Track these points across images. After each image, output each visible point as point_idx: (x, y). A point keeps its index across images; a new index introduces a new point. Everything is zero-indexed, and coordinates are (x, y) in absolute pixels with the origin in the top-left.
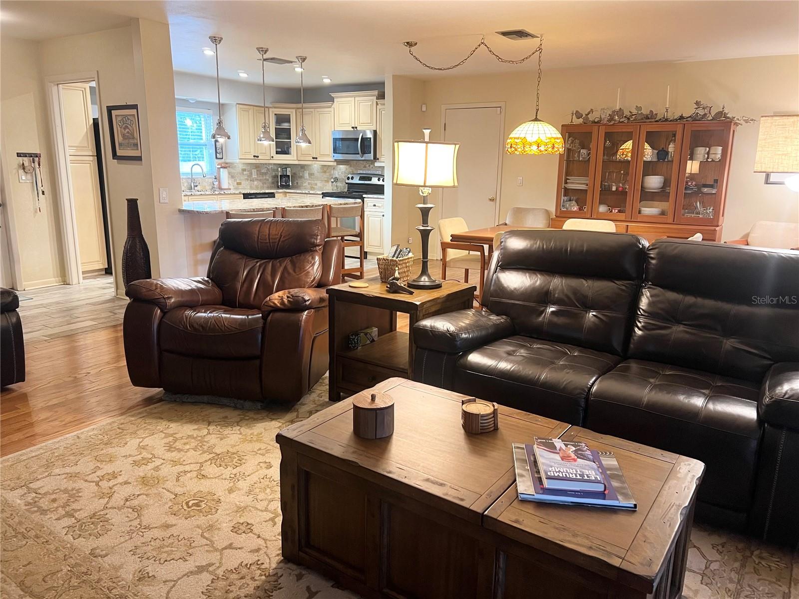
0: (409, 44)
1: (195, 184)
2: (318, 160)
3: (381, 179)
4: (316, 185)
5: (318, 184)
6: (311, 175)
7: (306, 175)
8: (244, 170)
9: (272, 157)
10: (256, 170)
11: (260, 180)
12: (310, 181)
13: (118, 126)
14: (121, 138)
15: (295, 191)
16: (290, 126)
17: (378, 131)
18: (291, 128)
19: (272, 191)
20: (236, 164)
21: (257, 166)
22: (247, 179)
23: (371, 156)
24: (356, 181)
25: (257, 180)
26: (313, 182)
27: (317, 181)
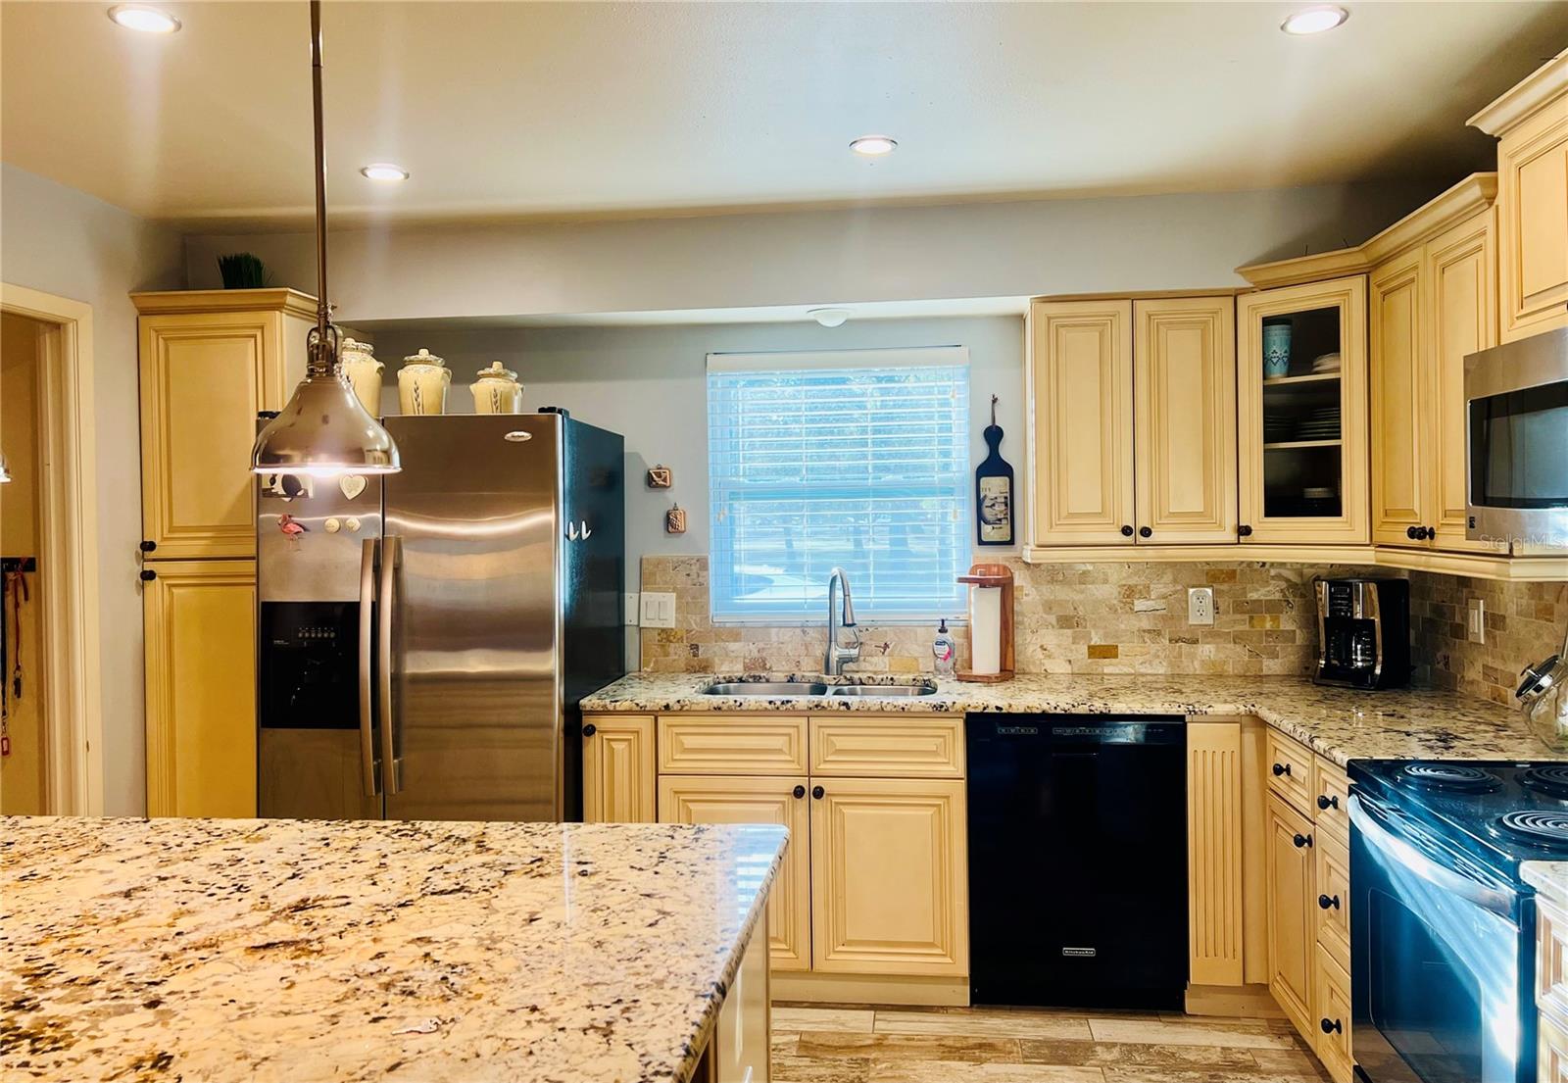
1: (844, 651)
2: (1435, 543)
6: (1492, 623)
7: (1477, 624)
8: (1134, 592)
9: (1244, 531)
10: (1208, 592)
11: (1237, 638)
12: (1489, 662)
16: (1338, 370)
18: (1343, 376)
20: (1087, 567)
21: (1223, 574)
22: (1156, 632)
25: (1212, 634)
26: (1501, 665)
27: (1516, 660)
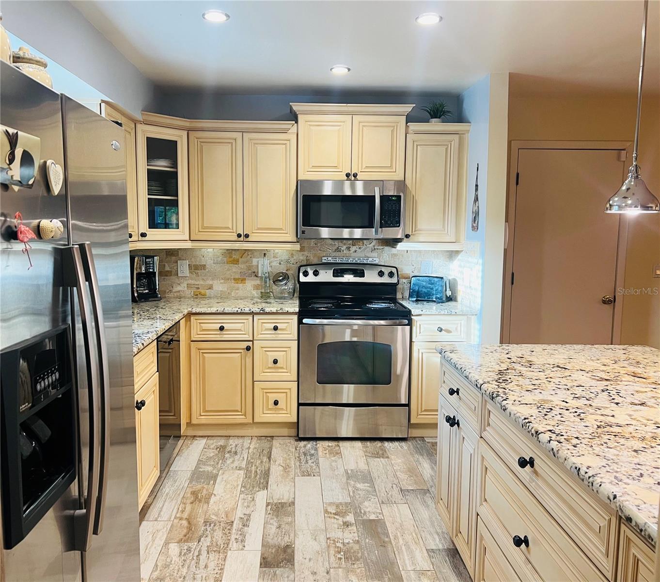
2: (250, 239)
4: (210, 287)
5: (215, 287)
6: (196, 268)
7: (184, 268)
9: (143, 235)
12: (193, 282)
16: (176, 168)
17: (408, 182)
23: (398, 231)
24: (326, 276)
26: (201, 282)
27: (213, 280)
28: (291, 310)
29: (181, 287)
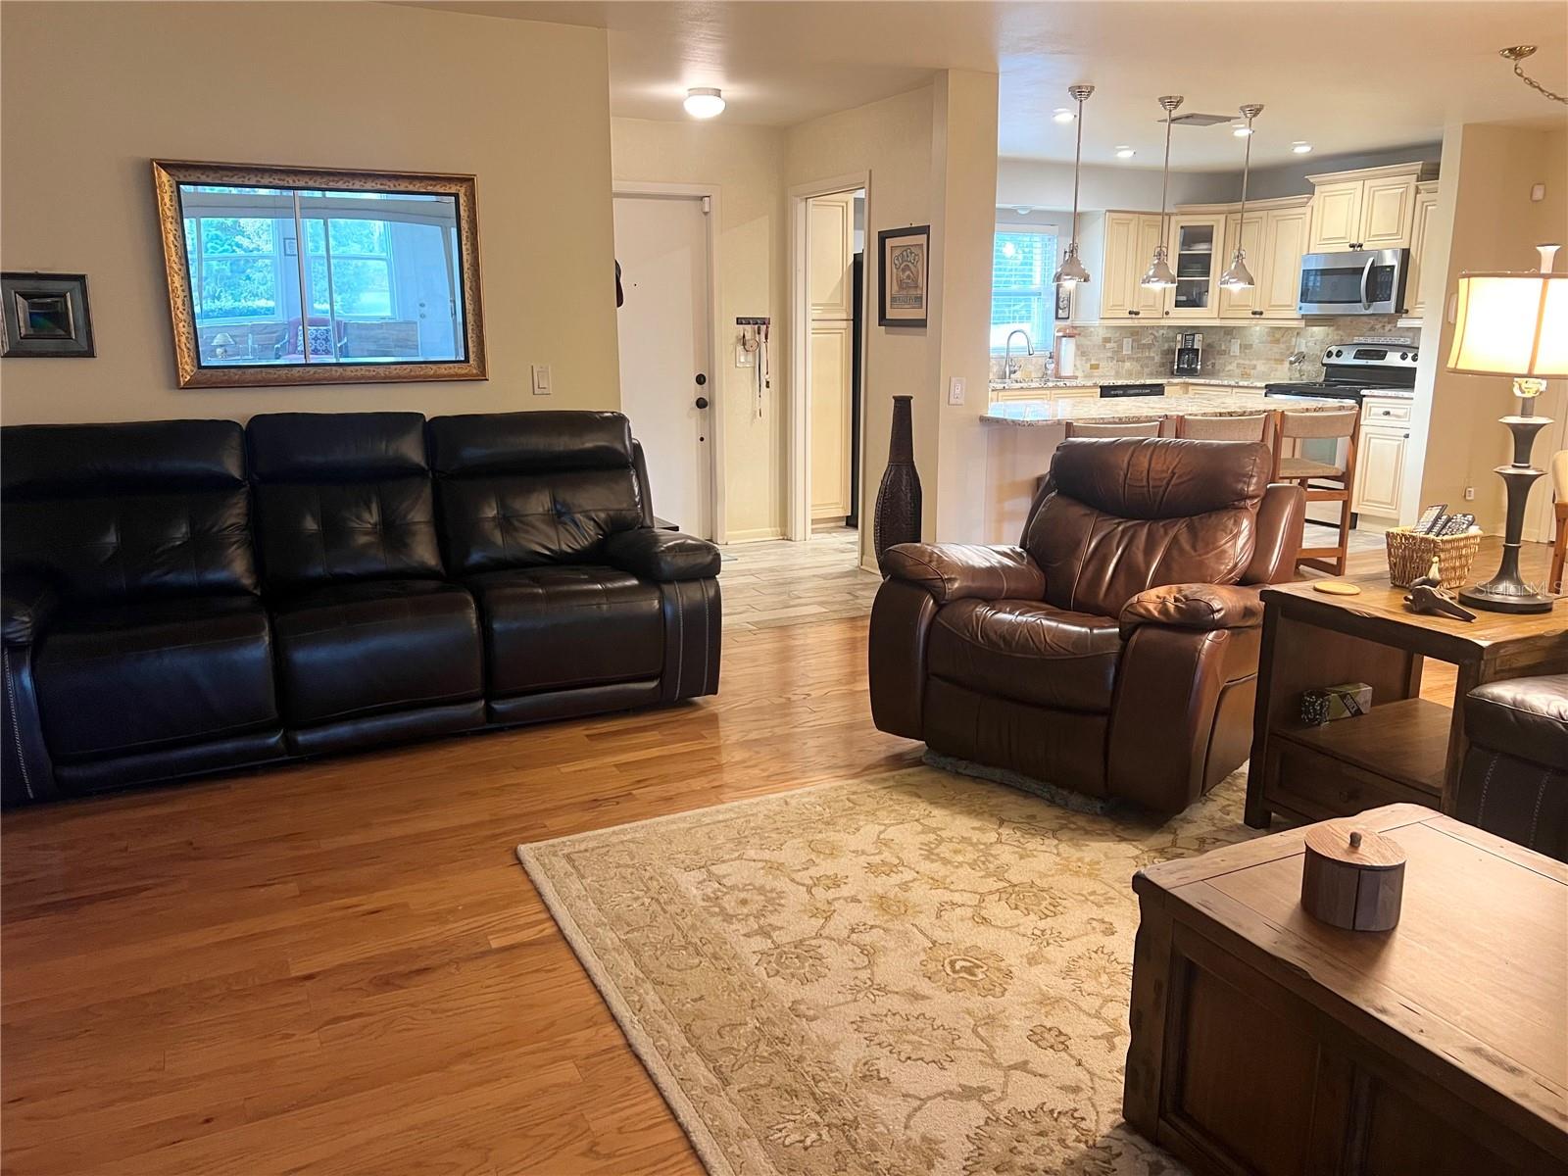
0: (1516, 53)
1: (1012, 369)
2: (1263, 316)
3: (1410, 355)
4: (1254, 368)
5: (1258, 367)
6: (1245, 347)
7: (1235, 349)
8: (1107, 340)
9: (1167, 313)
10: (1130, 340)
11: (1137, 360)
12: (1242, 362)
13: (894, 266)
14: (895, 287)
15: (1207, 381)
16: (1211, 250)
17: (1413, 252)
18: (1213, 252)
19: (1159, 381)
20: (1092, 329)
21: (1135, 333)
22: (1112, 358)
23: (1390, 306)
24: (1348, 359)
25: (1130, 358)
26: (1247, 362)
27: (1258, 359)
28: (1259, 384)
29: (1232, 367)
